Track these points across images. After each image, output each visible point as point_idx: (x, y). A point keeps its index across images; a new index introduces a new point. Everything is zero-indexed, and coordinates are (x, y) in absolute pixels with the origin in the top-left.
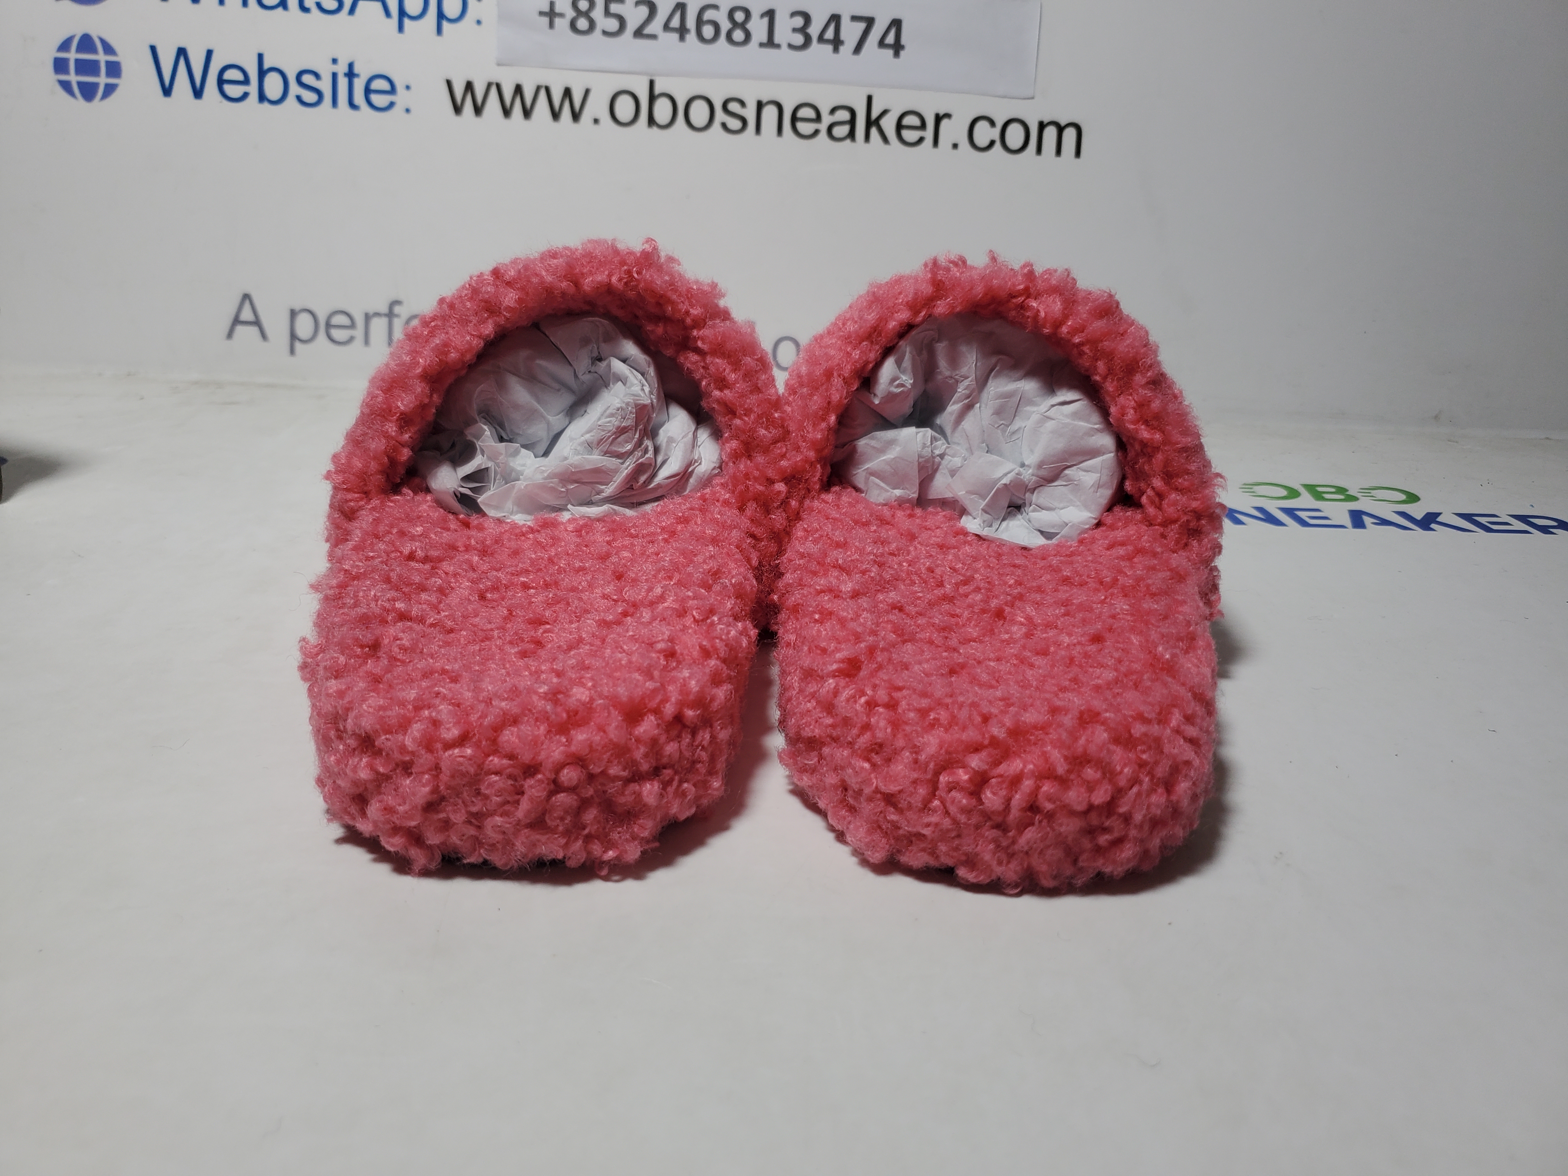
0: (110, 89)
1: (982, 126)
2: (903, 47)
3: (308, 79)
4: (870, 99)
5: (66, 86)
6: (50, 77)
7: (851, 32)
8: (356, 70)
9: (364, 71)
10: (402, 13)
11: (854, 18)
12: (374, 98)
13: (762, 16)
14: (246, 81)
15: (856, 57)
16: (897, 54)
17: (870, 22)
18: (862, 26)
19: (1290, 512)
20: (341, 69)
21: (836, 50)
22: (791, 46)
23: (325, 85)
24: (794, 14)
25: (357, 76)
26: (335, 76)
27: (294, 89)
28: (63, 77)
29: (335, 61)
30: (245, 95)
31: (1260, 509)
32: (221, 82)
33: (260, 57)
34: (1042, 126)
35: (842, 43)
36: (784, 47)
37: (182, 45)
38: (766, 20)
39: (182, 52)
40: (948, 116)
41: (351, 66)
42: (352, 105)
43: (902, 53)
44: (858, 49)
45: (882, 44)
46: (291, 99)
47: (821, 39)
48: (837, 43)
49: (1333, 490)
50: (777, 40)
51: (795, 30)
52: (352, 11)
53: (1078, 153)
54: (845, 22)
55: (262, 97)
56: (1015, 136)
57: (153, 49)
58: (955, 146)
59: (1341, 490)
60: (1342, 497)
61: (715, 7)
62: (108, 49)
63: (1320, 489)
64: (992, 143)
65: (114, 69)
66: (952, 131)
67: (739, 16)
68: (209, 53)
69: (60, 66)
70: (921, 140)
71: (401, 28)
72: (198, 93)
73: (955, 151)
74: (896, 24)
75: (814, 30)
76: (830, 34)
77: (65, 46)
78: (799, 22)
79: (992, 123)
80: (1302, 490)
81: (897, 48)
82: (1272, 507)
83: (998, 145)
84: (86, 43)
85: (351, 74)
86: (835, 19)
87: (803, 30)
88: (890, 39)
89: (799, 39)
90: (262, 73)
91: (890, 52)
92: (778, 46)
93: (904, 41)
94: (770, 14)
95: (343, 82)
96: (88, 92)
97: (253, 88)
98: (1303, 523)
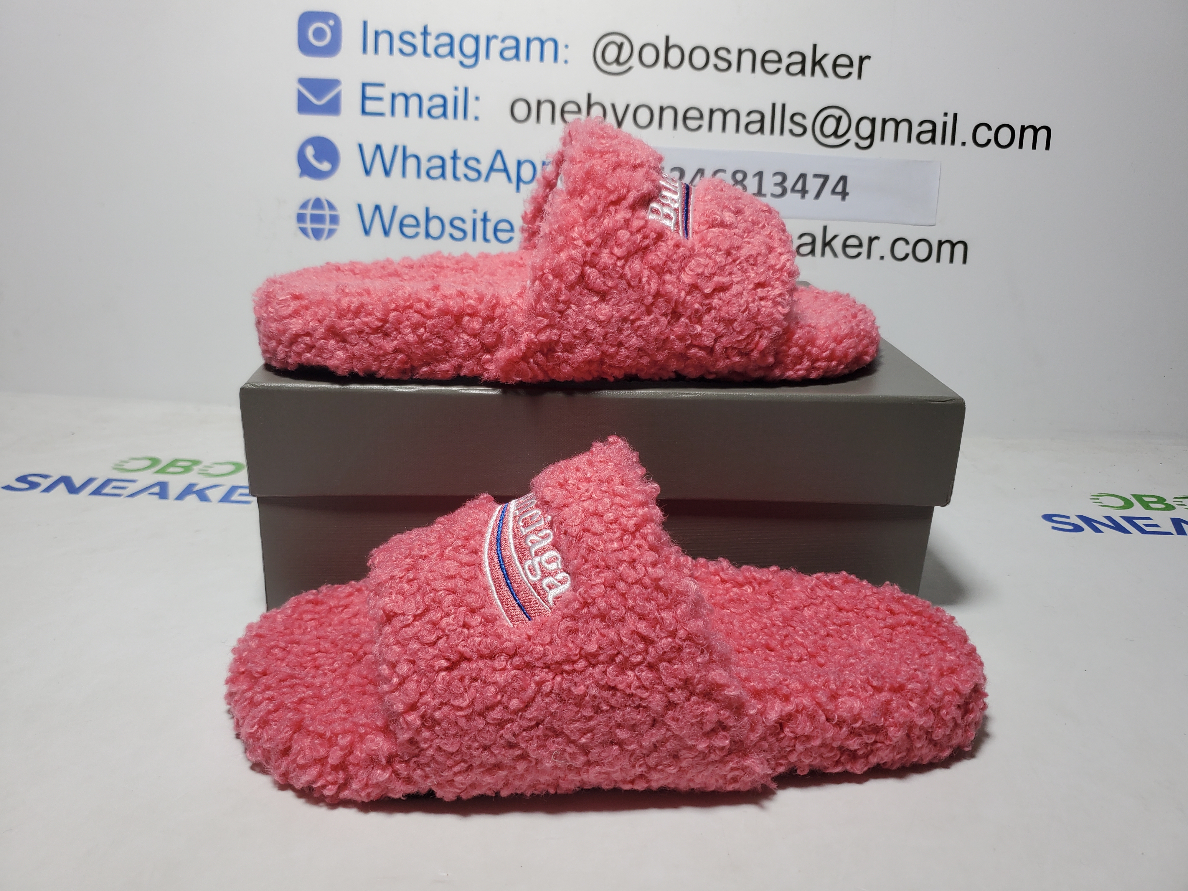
0: (331, 232)
1: (900, 244)
2: (847, 194)
3: (457, 223)
4: (825, 228)
5: (304, 231)
6: (293, 225)
7: (813, 185)
8: (489, 216)
9: (493, 218)
10: (519, 179)
11: (816, 176)
12: (500, 235)
13: (755, 175)
14: (418, 225)
15: (816, 201)
16: (843, 199)
17: (826, 178)
18: (821, 180)
19: (1129, 520)
20: (479, 216)
21: (803, 197)
22: (773, 195)
23: (468, 228)
24: (776, 174)
25: (489, 220)
26: (474, 221)
27: (449, 229)
28: (302, 225)
29: (475, 211)
30: (417, 234)
31: (1109, 518)
32: (401, 225)
33: (427, 210)
34: (940, 243)
35: (807, 192)
36: (769, 196)
37: (378, 204)
38: (757, 178)
39: (377, 208)
40: (877, 238)
41: (485, 215)
42: (485, 239)
43: (847, 197)
44: (818, 196)
45: (834, 192)
46: (446, 237)
47: (793, 190)
48: (804, 192)
49: (1155, 500)
50: (764, 191)
51: (776, 185)
52: (487, 178)
53: (965, 261)
54: (810, 178)
55: (428, 235)
56: (922, 250)
57: (360, 207)
58: (882, 258)
59: (1161, 500)
60: (1163, 506)
61: (723, 171)
62: (331, 206)
63: (1146, 499)
64: (907, 256)
65: (334, 219)
66: (881, 248)
67: (739, 177)
68: (395, 208)
69: (301, 218)
70: (859, 254)
71: (518, 189)
72: (386, 233)
73: (882, 261)
74: (844, 179)
75: (789, 184)
76: (799, 186)
77: (304, 206)
78: (779, 179)
79: (907, 243)
80: (1133, 500)
81: (844, 194)
82: (1117, 515)
83: (911, 257)
84: (318, 203)
85: (485, 220)
86: (803, 176)
87: (781, 184)
88: (839, 189)
89: (778, 190)
90: (428, 219)
91: (839, 197)
92: (764, 195)
93: (847, 191)
94: (760, 174)
95: (480, 225)
96: (317, 234)
97: (422, 230)
98: (1143, 531)
